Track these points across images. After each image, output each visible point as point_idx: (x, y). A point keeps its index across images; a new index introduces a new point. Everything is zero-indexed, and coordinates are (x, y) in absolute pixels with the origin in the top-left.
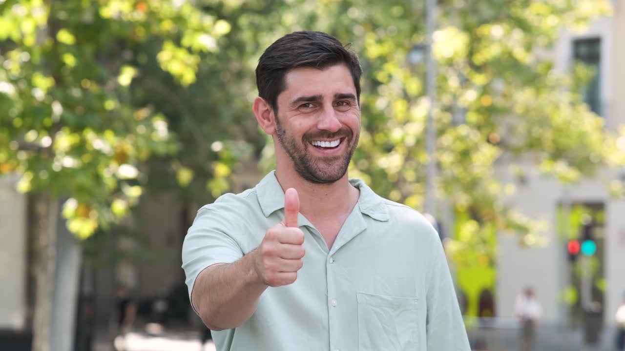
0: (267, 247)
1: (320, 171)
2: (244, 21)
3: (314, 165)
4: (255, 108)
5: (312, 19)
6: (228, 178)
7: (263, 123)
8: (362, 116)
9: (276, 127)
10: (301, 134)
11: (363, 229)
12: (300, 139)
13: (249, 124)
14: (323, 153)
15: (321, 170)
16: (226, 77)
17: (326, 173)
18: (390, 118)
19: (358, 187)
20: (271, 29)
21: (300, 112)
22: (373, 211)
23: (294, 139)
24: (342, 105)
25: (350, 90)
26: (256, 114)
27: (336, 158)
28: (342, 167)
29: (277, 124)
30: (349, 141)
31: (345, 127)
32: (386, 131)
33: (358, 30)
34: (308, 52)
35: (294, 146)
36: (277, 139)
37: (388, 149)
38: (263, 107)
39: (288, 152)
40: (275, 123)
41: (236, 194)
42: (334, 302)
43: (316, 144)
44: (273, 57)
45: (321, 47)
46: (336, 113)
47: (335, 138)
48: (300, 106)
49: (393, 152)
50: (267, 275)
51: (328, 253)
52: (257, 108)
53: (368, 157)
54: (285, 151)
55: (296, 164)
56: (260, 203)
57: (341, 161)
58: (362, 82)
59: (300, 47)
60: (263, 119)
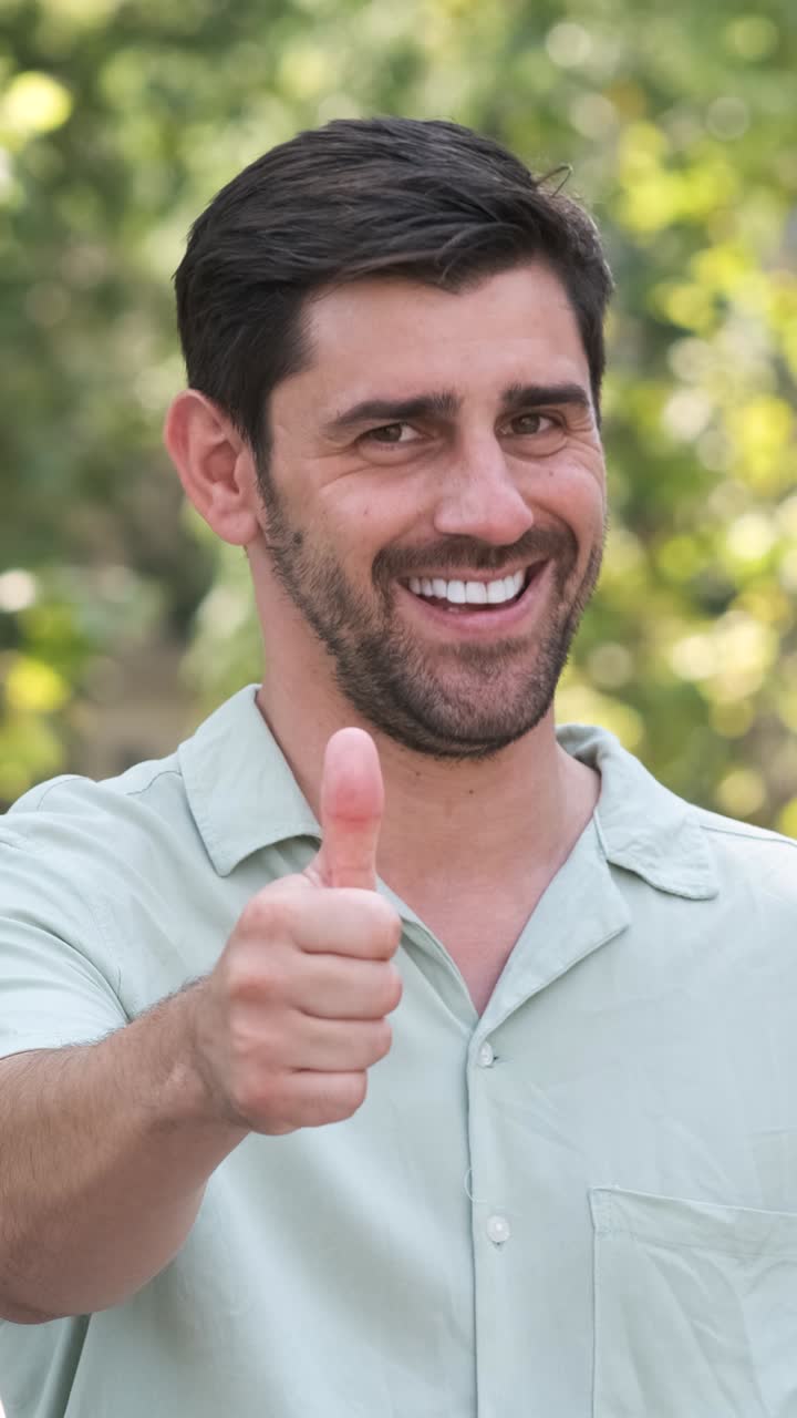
0: (249, 965)
1: (447, 701)
2: (124, 78)
3: (424, 675)
4: (173, 433)
5: (403, 68)
6: (58, 720)
7: (208, 497)
8: (607, 469)
9: (263, 517)
10: (370, 551)
11: (616, 927)
12: (366, 570)
13: (145, 498)
14: (460, 628)
15: (452, 695)
16: (50, 307)
17: (470, 710)
18: (717, 477)
19: (591, 760)
20: (235, 111)
21: (364, 459)
22: (656, 855)
23: (338, 570)
24: (534, 430)
25: (567, 368)
26: (174, 457)
27: (510, 649)
28: (535, 685)
29: (267, 505)
30: (562, 577)
31: (546, 522)
32: (704, 528)
33: (589, 115)
34: (399, 219)
35: (340, 598)
36: (266, 565)
37: (714, 602)
38: (207, 430)
39: (315, 620)
40: (259, 502)
41: (97, 778)
42: (499, 1227)
43: (428, 592)
44: (248, 232)
45: (451, 199)
46: (511, 468)
47: (508, 566)
48: (365, 437)
49: (731, 615)
50: (245, 1084)
51: (475, 1026)
52: (180, 436)
53: (633, 635)
54: (297, 613)
55: (344, 669)
56: (198, 816)
57: (532, 659)
58: (611, 326)
59: (365, 199)
60: (206, 483)
